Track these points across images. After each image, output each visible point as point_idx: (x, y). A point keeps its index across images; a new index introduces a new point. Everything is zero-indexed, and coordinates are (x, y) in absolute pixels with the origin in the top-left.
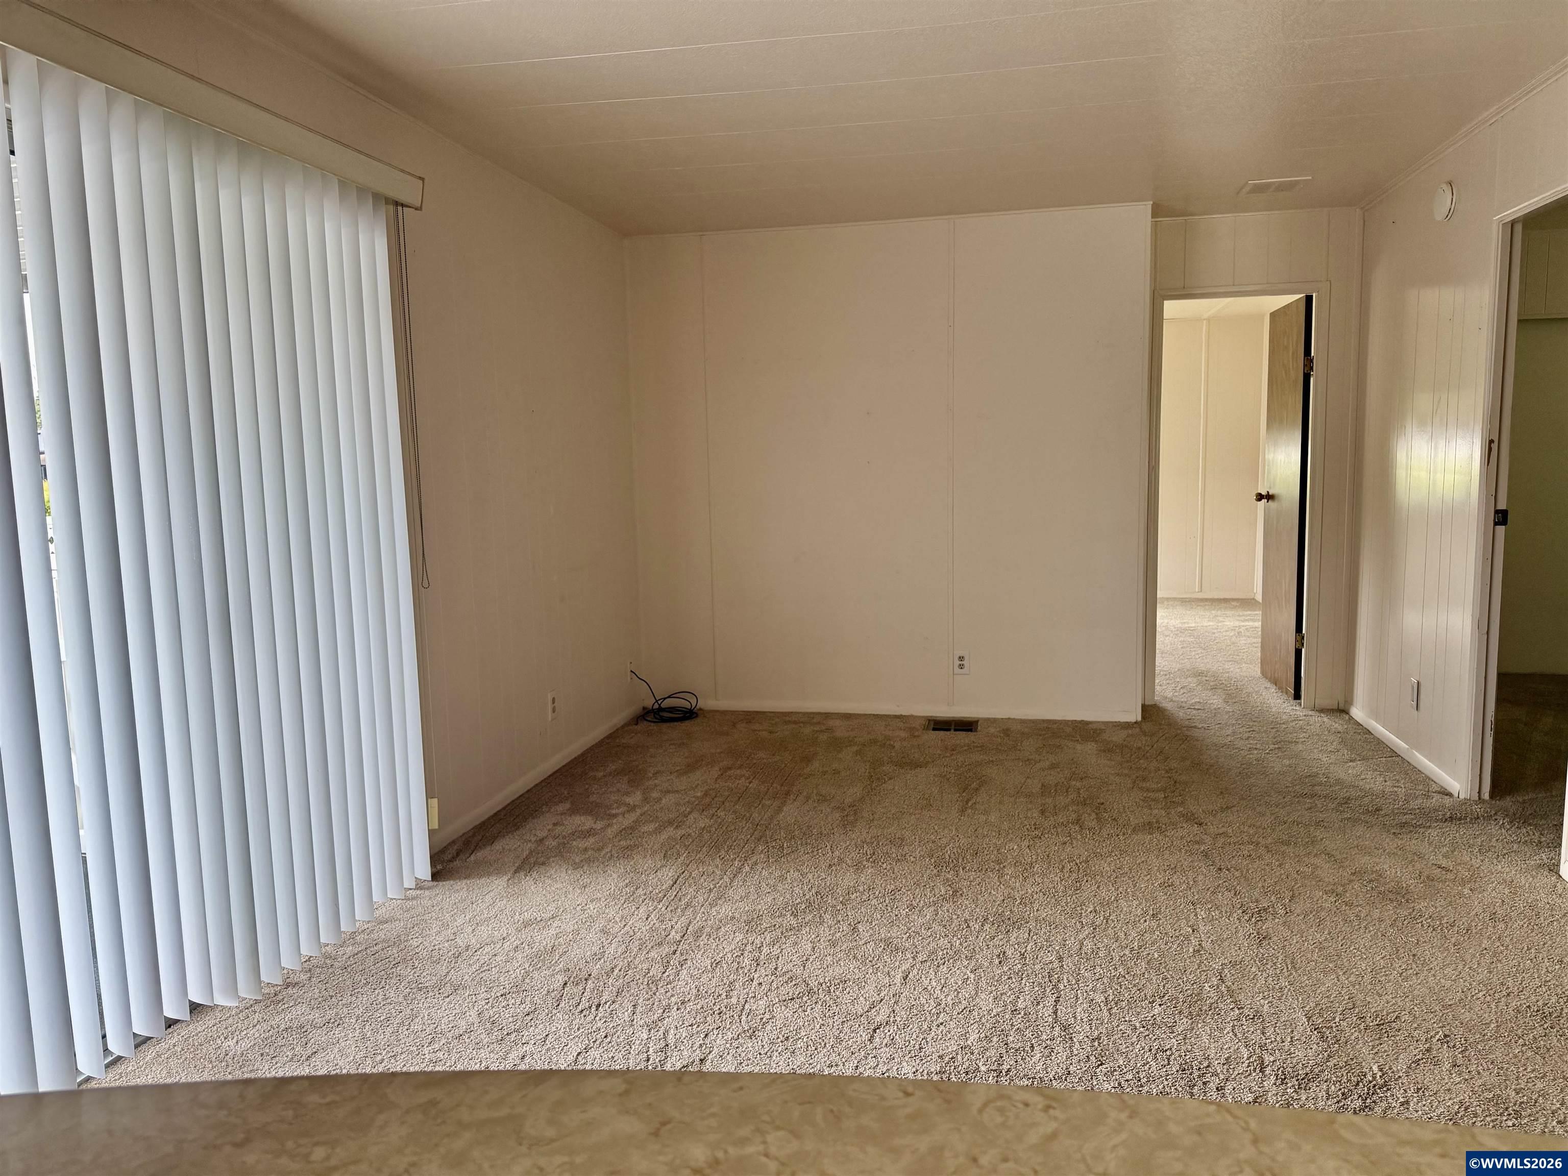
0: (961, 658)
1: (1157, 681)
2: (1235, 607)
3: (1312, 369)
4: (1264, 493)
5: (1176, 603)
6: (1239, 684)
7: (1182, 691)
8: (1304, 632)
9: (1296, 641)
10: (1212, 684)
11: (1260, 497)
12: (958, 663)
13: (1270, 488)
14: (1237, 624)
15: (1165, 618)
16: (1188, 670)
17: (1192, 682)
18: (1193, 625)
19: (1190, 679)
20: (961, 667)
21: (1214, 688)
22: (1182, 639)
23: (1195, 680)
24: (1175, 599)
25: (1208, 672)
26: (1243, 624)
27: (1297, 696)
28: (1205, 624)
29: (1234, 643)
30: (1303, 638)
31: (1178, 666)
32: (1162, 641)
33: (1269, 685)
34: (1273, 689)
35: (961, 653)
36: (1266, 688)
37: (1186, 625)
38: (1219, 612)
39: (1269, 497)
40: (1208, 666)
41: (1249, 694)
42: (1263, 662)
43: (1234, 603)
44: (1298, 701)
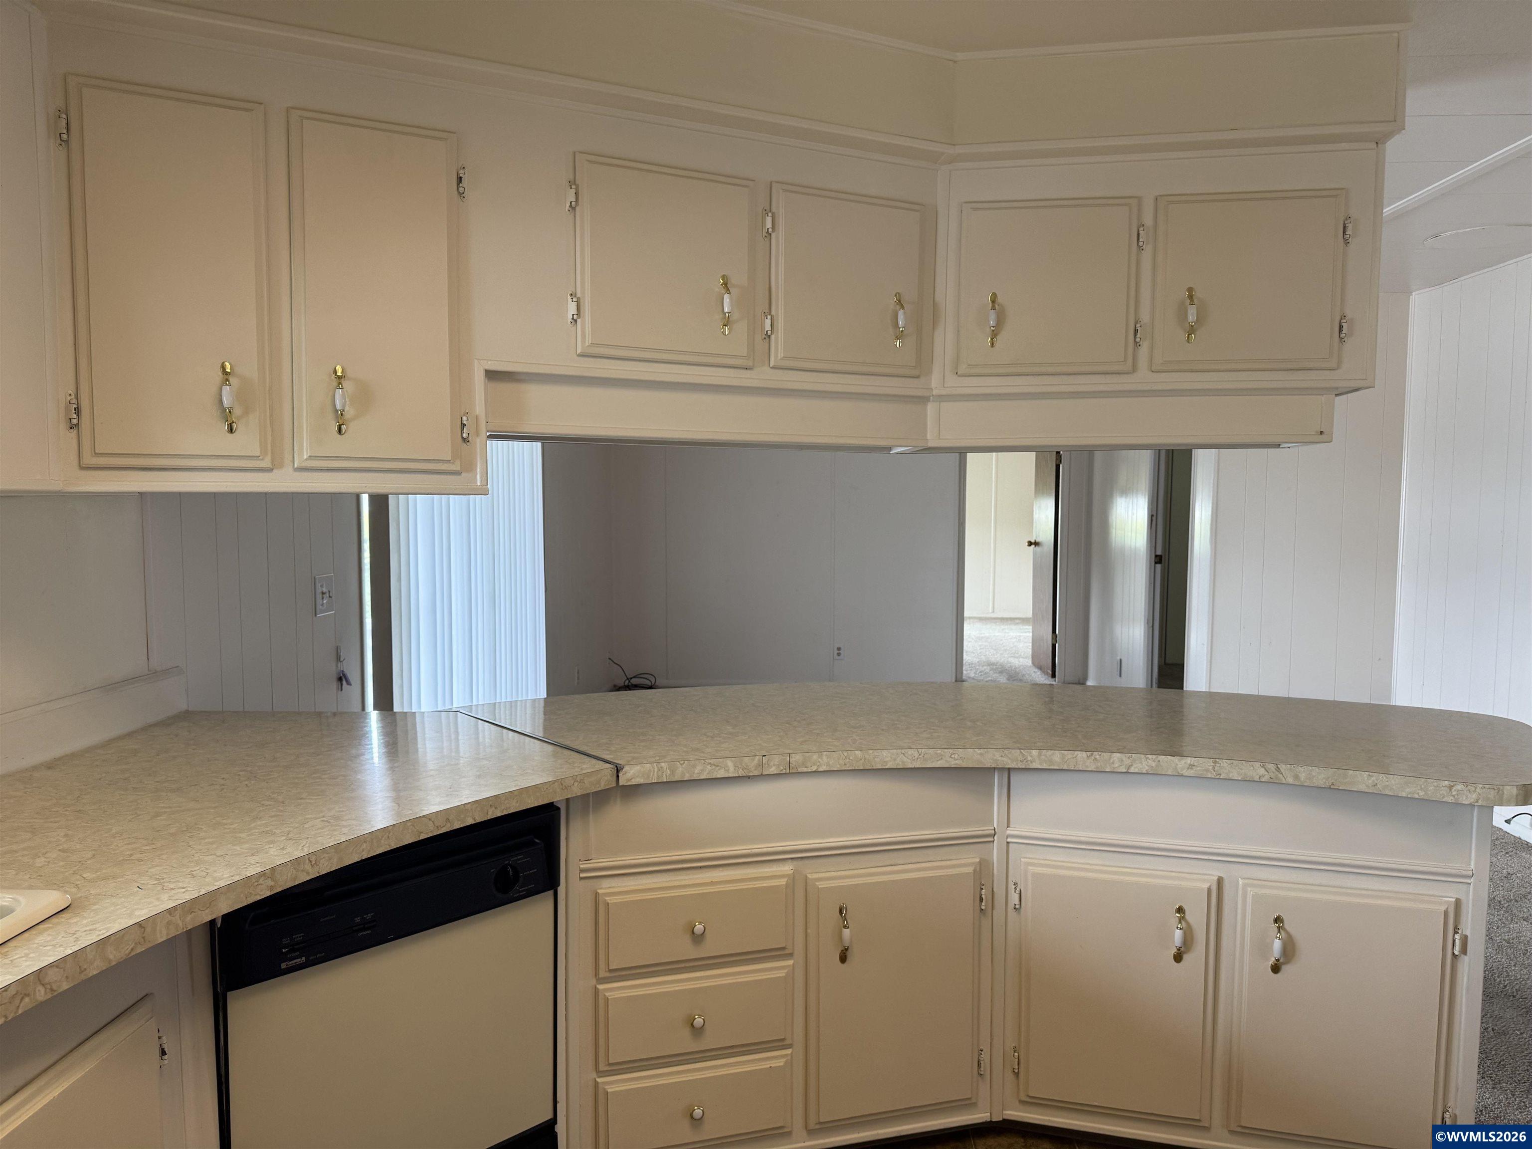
0: (839, 649)
1: (964, 668)
2: (1017, 624)
3: (1061, 462)
4: (1033, 541)
5: (976, 620)
6: (1017, 670)
7: (980, 674)
8: (1057, 632)
9: (1053, 639)
10: (999, 670)
11: (1030, 544)
12: (836, 652)
13: (1036, 537)
14: (1018, 634)
15: (970, 631)
16: (984, 662)
17: (987, 669)
18: (988, 635)
19: (985, 667)
20: (839, 654)
21: (1001, 672)
22: (980, 644)
23: (989, 668)
24: (975, 618)
25: (997, 663)
26: (1022, 634)
27: (1053, 675)
28: (997, 634)
29: (1015, 646)
30: (1056, 637)
31: (978, 660)
32: (968, 645)
33: (1036, 670)
34: (1039, 673)
35: (837, 645)
36: (1034, 672)
37: (983, 635)
38: (1006, 627)
39: (1036, 544)
40: (998, 660)
41: (1023, 675)
42: (1034, 657)
43: (1018, 621)
44: (1054, 679)
